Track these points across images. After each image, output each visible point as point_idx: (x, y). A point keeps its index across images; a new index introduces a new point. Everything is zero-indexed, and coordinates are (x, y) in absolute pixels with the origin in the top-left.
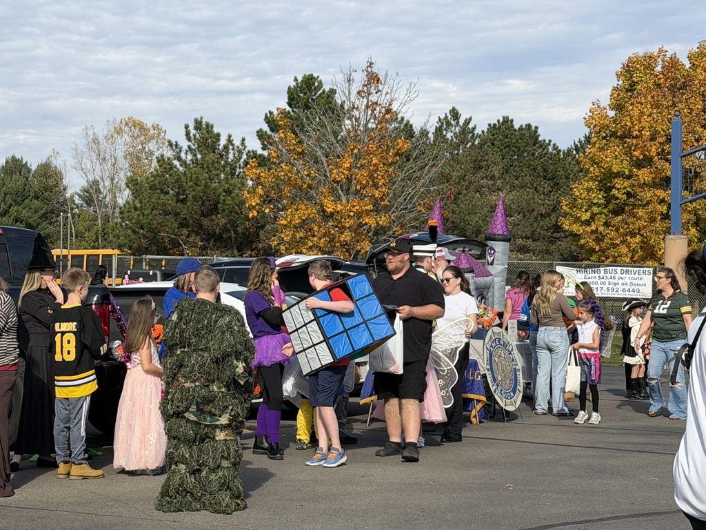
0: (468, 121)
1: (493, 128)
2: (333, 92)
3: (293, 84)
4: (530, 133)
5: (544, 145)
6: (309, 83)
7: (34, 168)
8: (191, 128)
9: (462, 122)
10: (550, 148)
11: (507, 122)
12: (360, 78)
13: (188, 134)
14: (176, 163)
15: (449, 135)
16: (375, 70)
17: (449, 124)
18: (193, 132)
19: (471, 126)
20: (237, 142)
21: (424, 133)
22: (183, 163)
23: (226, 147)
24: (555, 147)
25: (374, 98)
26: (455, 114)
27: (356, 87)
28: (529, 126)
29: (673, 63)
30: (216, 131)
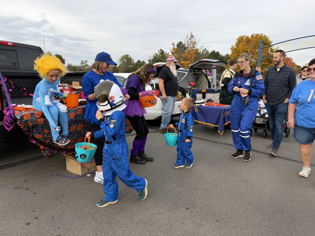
0: (207, 51)
1: (212, 52)
2: (185, 44)
3: (178, 43)
4: (218, 53)
6: (180, 43)
8: (159, 50)
9: (207, 50)
10: (221, 56)
11: (214, 51)
12: (189, 36)
13: (159, 52)
14: (157, 57)
15: (204, 53)
16: (192, 34)
17: (204, 51)
18: (160, 51)
19: (208, 51)
20: (167, 53)
21: (200, 53)
22: (158, 57)
23: (165, 54)
24: (222, 55)
25: (192, 40)
26: (206, 49)
27: (189, 38)
28: (218, 52)
29: (248, 37)
30: (164, 51)
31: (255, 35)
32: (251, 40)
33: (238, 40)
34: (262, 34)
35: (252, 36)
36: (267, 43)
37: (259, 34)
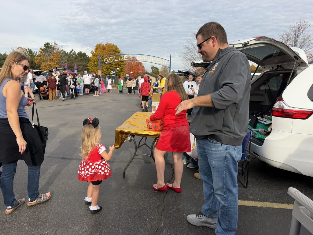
0: (74, 52)
1: (79, 53)
2: (52, 45)
3: (45, 44)
5: (87, 56)
6: (48, 44)
7: (2, 54)
11: (81, 52)
15: (72, 54)
17: (72, 52)
18: (28, 50)
20: (36, 52)
21: (68, 53)
23: (34, 53)
26: (73, 50)
28: (84, 53)
29: (103, 46)
30: (32, 50)
31: (108, 44)
32: (105, 48)
33: (96, 46)
34: (113, 44)
35: (106, 45)
36: (117, 51)
37: (111, 44)
